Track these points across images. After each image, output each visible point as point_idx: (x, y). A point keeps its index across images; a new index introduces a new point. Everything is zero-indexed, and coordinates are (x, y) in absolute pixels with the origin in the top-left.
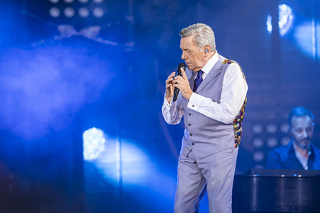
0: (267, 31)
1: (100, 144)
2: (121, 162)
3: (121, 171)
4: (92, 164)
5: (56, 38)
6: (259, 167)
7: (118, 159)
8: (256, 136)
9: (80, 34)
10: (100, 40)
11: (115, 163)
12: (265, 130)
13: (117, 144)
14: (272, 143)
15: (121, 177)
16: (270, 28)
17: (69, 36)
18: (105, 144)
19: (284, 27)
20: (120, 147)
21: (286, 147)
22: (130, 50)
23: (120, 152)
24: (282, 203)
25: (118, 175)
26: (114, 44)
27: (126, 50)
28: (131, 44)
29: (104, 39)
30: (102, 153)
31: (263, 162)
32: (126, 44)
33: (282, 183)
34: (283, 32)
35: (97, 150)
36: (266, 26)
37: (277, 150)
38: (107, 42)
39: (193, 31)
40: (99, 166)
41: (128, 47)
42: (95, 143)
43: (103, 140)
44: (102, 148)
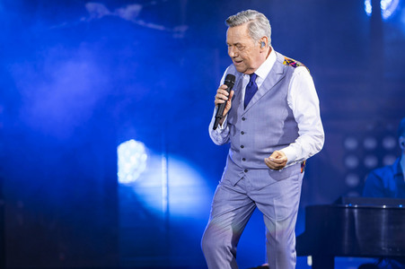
0: (365, 13)
1: (140, 161)
2: (168, 186)
3: (167, 198)
4: (130, 189)
5: (83, 19)
6: (352, 195)
7: (164, 182)
8: (349, 153)
9: (114, 14)
10: (141, 23)
11: (161, 187)
12: (361, 144)
13: (164, 162)
14: (371, 162)
15: (168, 206)
16: (369, 9)
17: (100, 17)
18: (147, 161)
19: (388, 8)
20: (167, 167)
21: (390, 167)
22: (181, 36)
23: (167, 172)
24: (383, 244)
25: (164, 203)
26: (161, 28)
27: (176, 36)
28: (183, 29)
29: (147, 22)
30: (142, 174)
31: (359, 188)
32: (177, 29)
33: (384, 216)
34: (387, 14)
35: (136, 170)
36: (364, 6)
37: (379, 172)
38: (151, 25)
39: (246, 19)
40: (138, 192)
41: (178, 32)
42: (134, 160)
43: (145, 157)
44: (143, 168)
